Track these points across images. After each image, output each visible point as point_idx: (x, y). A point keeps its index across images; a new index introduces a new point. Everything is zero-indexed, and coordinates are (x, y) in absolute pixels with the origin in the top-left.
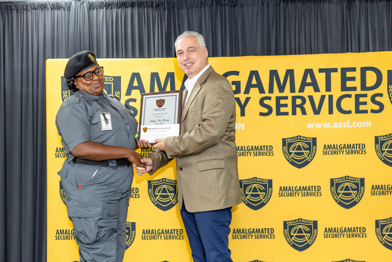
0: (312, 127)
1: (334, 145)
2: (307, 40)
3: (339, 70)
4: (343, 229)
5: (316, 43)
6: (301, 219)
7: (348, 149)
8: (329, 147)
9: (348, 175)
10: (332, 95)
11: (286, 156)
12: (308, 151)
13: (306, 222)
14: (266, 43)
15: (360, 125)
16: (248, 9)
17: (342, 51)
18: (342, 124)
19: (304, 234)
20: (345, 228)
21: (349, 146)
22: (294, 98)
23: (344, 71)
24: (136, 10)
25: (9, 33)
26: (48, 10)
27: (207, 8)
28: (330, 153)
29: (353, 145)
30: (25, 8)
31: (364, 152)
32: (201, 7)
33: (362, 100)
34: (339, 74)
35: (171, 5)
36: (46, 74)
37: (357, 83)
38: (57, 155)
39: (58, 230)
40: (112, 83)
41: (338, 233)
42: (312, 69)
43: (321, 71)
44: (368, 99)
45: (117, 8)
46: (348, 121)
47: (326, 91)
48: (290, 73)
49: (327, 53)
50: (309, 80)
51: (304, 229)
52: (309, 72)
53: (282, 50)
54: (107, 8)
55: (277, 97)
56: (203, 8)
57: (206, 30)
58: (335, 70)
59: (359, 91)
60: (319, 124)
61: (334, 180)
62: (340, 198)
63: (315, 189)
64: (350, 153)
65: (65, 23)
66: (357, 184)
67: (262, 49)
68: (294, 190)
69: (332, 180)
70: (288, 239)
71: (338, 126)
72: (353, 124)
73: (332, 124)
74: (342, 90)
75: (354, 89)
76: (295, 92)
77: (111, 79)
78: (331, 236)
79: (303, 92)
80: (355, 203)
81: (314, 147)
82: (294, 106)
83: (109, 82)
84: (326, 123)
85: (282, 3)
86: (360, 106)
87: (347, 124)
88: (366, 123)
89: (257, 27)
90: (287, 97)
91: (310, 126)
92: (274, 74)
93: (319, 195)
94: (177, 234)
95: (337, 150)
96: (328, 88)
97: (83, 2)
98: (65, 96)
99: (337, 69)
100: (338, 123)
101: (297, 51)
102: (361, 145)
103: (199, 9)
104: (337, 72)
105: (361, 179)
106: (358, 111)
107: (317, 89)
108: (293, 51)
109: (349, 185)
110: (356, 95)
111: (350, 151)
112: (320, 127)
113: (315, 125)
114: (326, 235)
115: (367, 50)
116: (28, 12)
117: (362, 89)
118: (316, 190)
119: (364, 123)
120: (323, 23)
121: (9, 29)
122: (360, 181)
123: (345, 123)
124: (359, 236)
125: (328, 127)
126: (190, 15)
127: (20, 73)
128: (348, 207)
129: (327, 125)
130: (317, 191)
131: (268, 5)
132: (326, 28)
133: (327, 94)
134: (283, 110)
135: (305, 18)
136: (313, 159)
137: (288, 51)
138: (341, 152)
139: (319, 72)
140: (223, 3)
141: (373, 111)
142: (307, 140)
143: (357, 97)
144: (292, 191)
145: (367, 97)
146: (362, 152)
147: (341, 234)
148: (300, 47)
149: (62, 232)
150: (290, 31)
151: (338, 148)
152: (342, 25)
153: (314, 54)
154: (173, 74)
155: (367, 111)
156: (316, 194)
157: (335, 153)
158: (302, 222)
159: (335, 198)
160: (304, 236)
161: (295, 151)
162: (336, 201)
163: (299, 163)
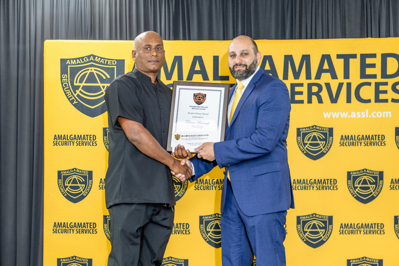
0: (329, 117)
1: (352, 136)
2: (324, 24)
3: (359, 57)
4: (360, 225)
5: (333, 27)
6: (316, 214)
7: (367, 141)
8: (347, 138)
9: (366, 168)
10: (351, 83)
11: (301, 147)
12: (324, 142)
13: (320, 217)
14: (280, 26)
15: (379, 114)
17: (361, 36)
18: (361, 114)
19: (319, 230)
20: (362, 224)
21: (368, 137)
22: (310, 86)
23: (364, 57)
25: (4, 12)
28: (347, 144)
29: (372, 136)
31: (383, 144)
33: (382, 88)
34: (358, 60)
36: (44, 56)
37: (377, 71)
38: (55, 143)
39: (55, 223)
40: (115, 67)
41: (354, 230)
42: (329, 55)
43: (339, 56)
44: (388, 88)
46: (367, 111)
47: (344, 78)
48: (306, 58)
49: (345, 38)
50: (326, 66)
51: (318, 225)
52: (326, 58)
53: (297, 34)
55: (291, 84)
57: (216, 13)
58: (354, 56)
59: (379, 79)
60: (335, 113)
61: (352, 173)
62: (357, 192)
64: (369, 144)
65: (65, 2)
66: (375, 178)
67: (277, 33)
68: (308, 183)
69: (349, 173)
70: (301, 235)
71: (356, 115)
72: (373, 113)
73: (350, 114)
74: (361, 78)
75: (374, 76)
76: (311, 79)
77: (114, 62)
78: (347, 232)
79: (320, 79)
80: (373, 198)
81: (331, 138)
82: (310, 94)
83: (112, 65)
84: (344, 113)
86: (380, 95)
87: (365, 114)
88: (387, 113)
89: (271, 10)
90: (303, 84)
91: (327, 115)
92: (288, 59)
93: (335, 188)
94: (183, 228)
95: (354, 141)
96: (347, 76)
98: (65, 80)
99: (356, 55)
100: (356, 113)
101: (313, 35)
102: (380, 136)
104: (356, 58)
105: (379, 172)
106: (377, 100)
107: (334, 77)
108: (309, 35)
109: (367, 179)
110: (376, 83)
112: (337, 117)
113: (331, 115)
114: (341, 231)
115: (388, 35)
117: (382, 78)
118: (332, 183)
119: (384, 113)
120: (341, 6)
122: (379, 174)
123: (364, 112)
124: (377, 232)
125: (346, 117)
127: (16, 55)
128: (365, 202)
129: (344, 115)
130: (333, 185)
132: (345, 12)
133: (345, 81)
134: (297, 97)
136: (329, 150)
137: (304, 35)
138: (359, 143)
139: (337, 58)
141: (393, 100)
142: (323, 130)
143: (377, 85)
144: (306, 185)
145: (387, 85)
146: (381, 143)
147: (357, 230)
148: (317, 31)
149: (60, 225)
150: (306, 14)
151: (356, 139)
152: (362, 8)
153: (332, 38)
154: (181, 57)
155: (387, 100)
156: (332, 188)
157: (353, 144)
158: (316, 217)
159: (352, 192)
160: (318, 233)
161: (310, 142)
162: (353, 195)
163: (315, 155)
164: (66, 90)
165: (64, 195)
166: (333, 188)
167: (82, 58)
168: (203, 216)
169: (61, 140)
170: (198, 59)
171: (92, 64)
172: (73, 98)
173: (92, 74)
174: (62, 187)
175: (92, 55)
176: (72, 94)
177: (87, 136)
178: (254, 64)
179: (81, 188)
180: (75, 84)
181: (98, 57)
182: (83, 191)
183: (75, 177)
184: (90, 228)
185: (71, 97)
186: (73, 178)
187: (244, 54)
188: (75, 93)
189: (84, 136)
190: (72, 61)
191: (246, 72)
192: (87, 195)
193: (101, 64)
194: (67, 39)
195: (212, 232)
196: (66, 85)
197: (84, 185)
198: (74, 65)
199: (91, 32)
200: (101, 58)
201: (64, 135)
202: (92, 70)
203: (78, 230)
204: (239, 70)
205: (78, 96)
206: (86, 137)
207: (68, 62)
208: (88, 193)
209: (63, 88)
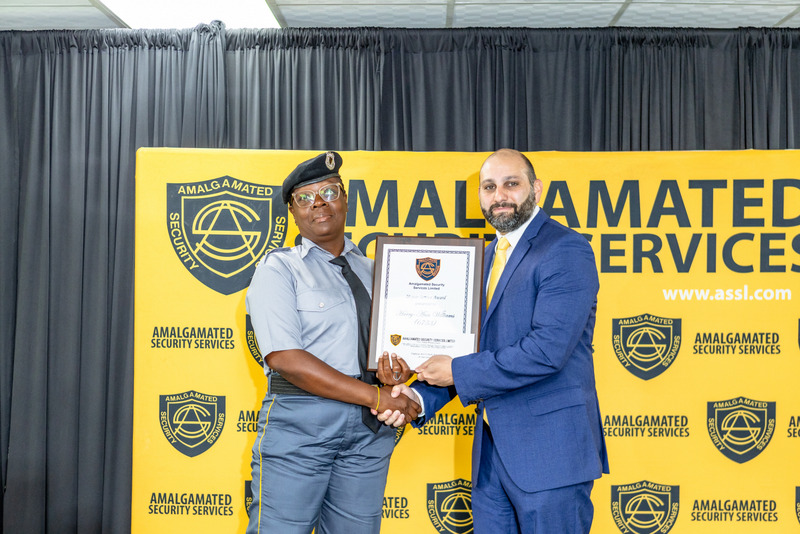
0: (673, 298)
1: (716, 335)
2: (665, 121)
3: (730, 185)
4: (731, 503)
5: (682, 128)
6: (647, 483)
7: (744, 344)
8: (707, 338)
9: (744, 396)
10: (715, 235)
11: (620, 354)
12: (665, 346)
13: (656, 487)
14: (582, 126)
15: (769, 295)
16: (547, 56)
17: (735, 146)
18: (733, 293)
19: (653, 512)
20: (735, 502)
21: (746, 338)
22: (638, 239)
23: (740, 185)
24: (321, 53)
25: (61, 93)
26: (143, 48)
27: (464, 53)
28: (708, 349)
29: (755, 334)
30: (96, 43)
31: (776, 351)
32: (452, 51)
33: (774, 244)
34: (729, 192)
35: (393, 44)
36: (137, 177)
37: (766, 212)
38: (155, 342)
39: (154, 494)
40: (270, 200)
41: (719, 512)
42: (675, 181)
43: (693, 184)
44: (786, 245)
45: (282, 48)
46: (746, 287)
47: (704, 225)
48: (631, 187)
49: (705, 149)
50: (669, 203)
51: (652, 503)
52: (669, 186)
53: (614, 141)
54: (262, 48)
55: (603, 236)
56: (456, 53)
57: (461, 100)
58: (722, 184)
59: (769, 228)
60: (686, 291)
61: (715, 405)
62: (726, 441)
63: (676, 421)
64: (748, 351)
65: (177, 76)
66: (760, 414)
67: (575, 137)
68: (634, 423)
69: (711, 405)
70: (619, 521)
71: (726, 296)
72: (757, 293)
73: (713, 293)
74: (736, 224)
75: (760, 222)
76: (640, 226)
77: (269, 191)
78: (705, 516)
79: (657, 226)
80: (756, 453)
81: (677, 338)
82: (638, 255)
83: (265, 197)
84: (702, 291)
85: (616, 47)
86: (771, 257)
87: (743, 293)
88: (783, 292)
89: (564, 94)
90: (624, 235)
91: (669, 295)
92: (598, 188)
93: (685, 434)
94: (396, 507)
95: (722, 345)
96: (707, 220)
97: (215, 35)
98: (175, 223)
99: (726, 181)
100: (725, 291)
101: (644, 144)
102: (770, 336)
103: (449, 54)
104: (726, 187)
105: (768, 403)
106: (765, 267)
107: (684, 222)
108: (636, 143)
109: (744, 416)
110: (763, 235)
111: (748, 348)
112: (689, 298)
113: (678, 294)
114: (695, 515)
115: (785, 145)
116: (103, 53)
117: (774, 225)
118: (679, 423)
119: (778, 292)
120: (697, 89)
121: (61, 86)
122: (768, 408)
123: (740, 290)
124: (762, 517)
125: (705, 298)
126: (430, 66)
127: (83, 175)
128: (740, 460)
129: (703, 295)
130: (680, 427)
131: (588, 49)
132: (704, 100)
133: (705, 231)
134: (614, 261)
135: (661, 78)
136: (673, 361)
137: (626, 142)
138: (730, 348)
139: (690, 187)
140: (497, 43)
141: (796, 268)
142: (662, 324)
143: (766, 238)
144: (631, 426)
145: (784, 238)
146: (772, 349)
147: (726, 514)
148: (651, 136)
149: (162, 498)
150: (631, 103)
151: (725, 340)
152: (735, 93)
153: (679, 149)
154: (394, 183)
155: (784, 267)
156: (678, 432)
157: (718, 350)
158: (648, 488)
159: (717, 440)
160: (651, 517)
161: (637, 345)
162: (719, 447)
163: (646, 370)
164: (177, 242)
165: (170, 441)
166: (681, 432)
167: (208, 183)
168: (433, 485)
169: (167, 337)
170: (427, 187)
171: (226, 194)
172: (190, 258)
173: (226, 213)
174: (168, 426)
175: (227, 177)
176: (188, 250)
177: (216, 329)
178: (530, 202)
179: (203, 429)
180: (194, 232)
181: (239, 181)
182: (208, 433)
183: (192, 407)
184: (220, 504)
185: (187, 257)
186: (188, 409)
187: (511, 184)
188: (194, 248)
189: (210, 329)
190: (188, 188)
191: (515, 217)
192: (214, 442)
193: (244, 193)
194: (180, 146)
195: (451, 514)
196: (176, 233)
197: (209, 423)
198: (193, 195)
199: (225, 132)
200: (245, 183)
201: (173, 328)
202: (227, 205)
203: (197, 509)
204: (502, 214)
205: (200, 253)
206: (214, 331)
207: (181, 190)
208: (217, 438)
209: (172, 239)
